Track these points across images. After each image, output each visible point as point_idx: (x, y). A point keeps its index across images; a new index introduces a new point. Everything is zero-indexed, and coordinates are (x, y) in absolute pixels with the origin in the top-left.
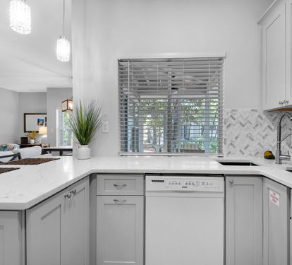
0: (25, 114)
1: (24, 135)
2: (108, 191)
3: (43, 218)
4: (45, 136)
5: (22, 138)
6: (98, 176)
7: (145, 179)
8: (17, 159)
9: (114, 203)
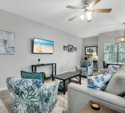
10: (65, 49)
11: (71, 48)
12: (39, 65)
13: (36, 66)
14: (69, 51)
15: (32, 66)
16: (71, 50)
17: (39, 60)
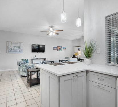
0: (74, 47)
1: (74, 54)
2: (94, 80)
3: (65, 81)
4: (80, 55)
5: (73, 55)
6: (90, 72)
7: (116, 79)
8: (67, 61)
9: (98, 86)
10: (54, 49)
11: (60, 48)
12: (35, 59)
13: (33, 59)
14: (58, 50)
15: (32, 59)
16: (60, 50)
17: (35, 56)
